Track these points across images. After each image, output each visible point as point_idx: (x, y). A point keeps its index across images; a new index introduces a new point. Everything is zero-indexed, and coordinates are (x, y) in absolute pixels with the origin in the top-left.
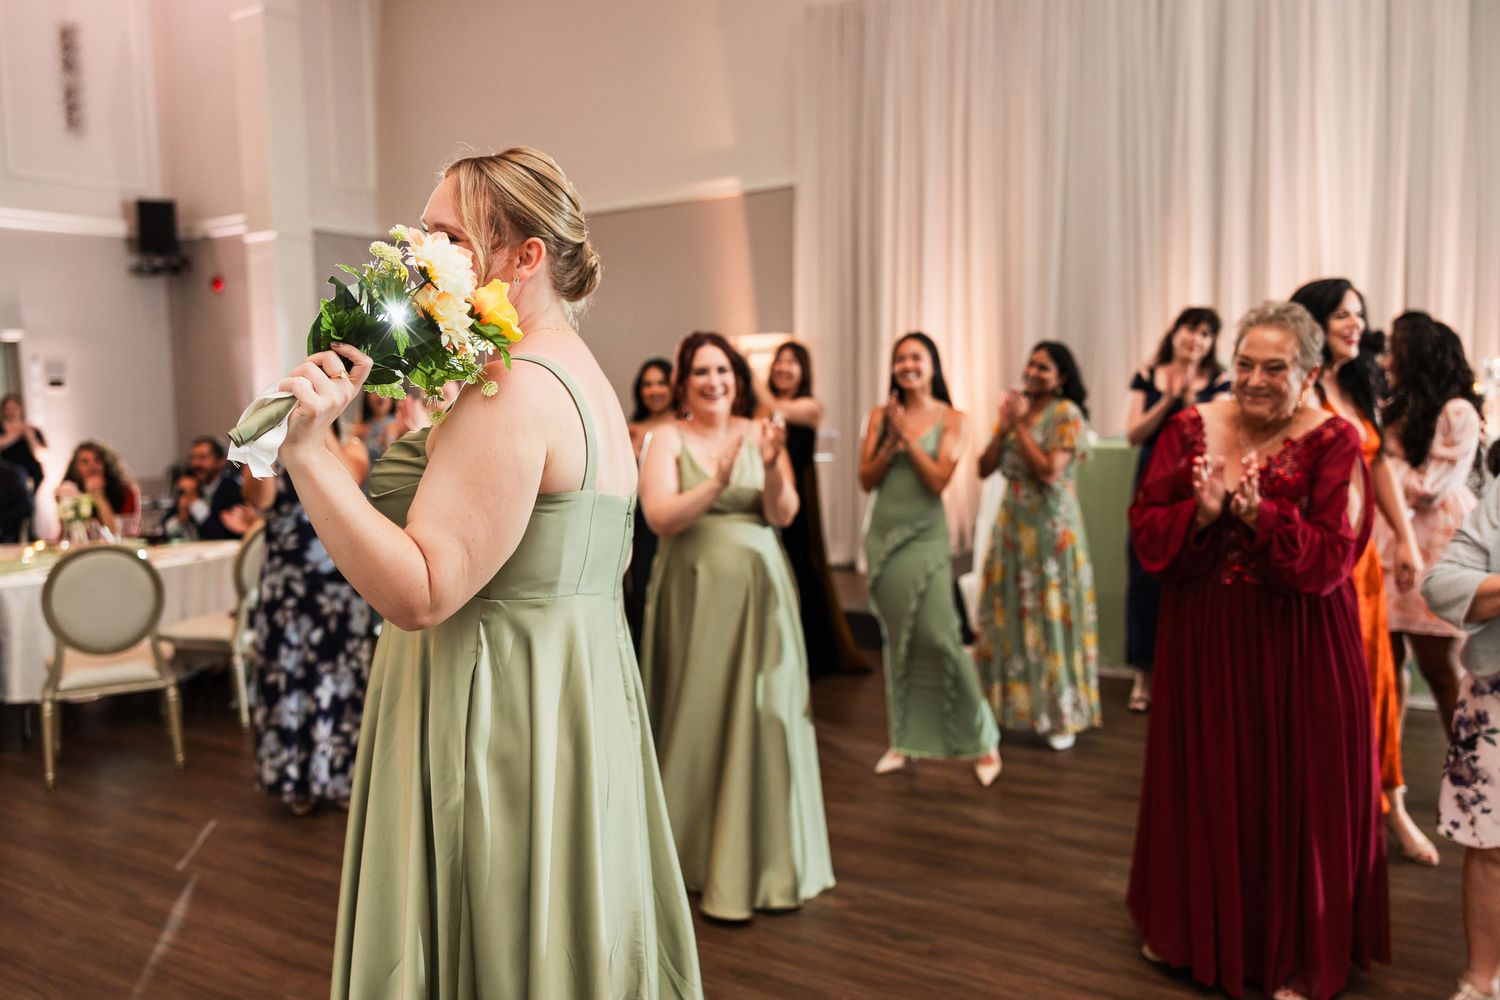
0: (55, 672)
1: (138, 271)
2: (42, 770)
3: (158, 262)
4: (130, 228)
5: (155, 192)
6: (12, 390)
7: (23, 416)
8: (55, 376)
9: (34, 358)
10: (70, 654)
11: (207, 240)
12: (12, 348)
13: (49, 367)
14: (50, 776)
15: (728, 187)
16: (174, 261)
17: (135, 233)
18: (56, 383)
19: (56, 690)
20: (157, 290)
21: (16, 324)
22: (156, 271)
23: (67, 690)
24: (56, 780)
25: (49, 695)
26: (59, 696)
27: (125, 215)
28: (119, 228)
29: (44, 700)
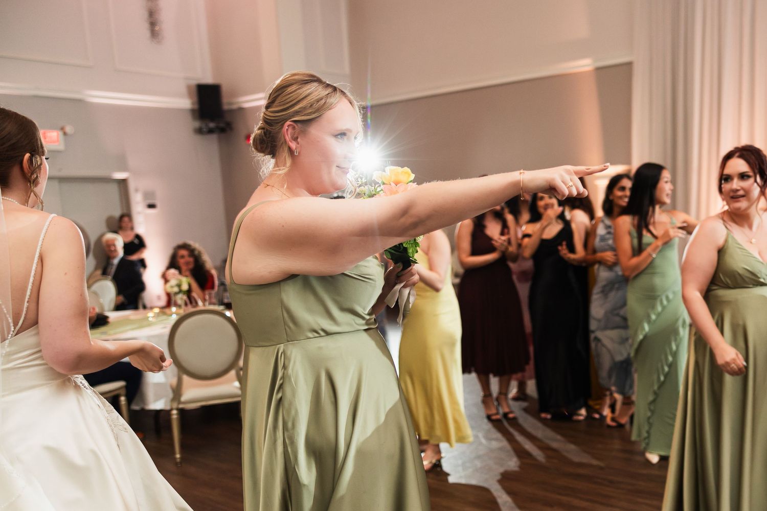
0: (177, 391)
1: (199, 131)
2: (174, 453)
3: (212, 125)
4: (193, 104)
5: (209, 80)
6: (125, 211)
7: (132, 229)
8: (151, 202)
9: (137, 190)
10: (186, 378)
11: (241, 109)
12: (123, 183)
13: (147, 195)
14: (178, 456)
15: (585, 65)
16: (222, 125)
17: (196, 107)
18: (151, 206)
19: (180, 402)
20: (211, 144)
21: (124, 169)
22: (211, 131)
23: (184, 403)
24: (181, 458)
25: (175, 405)
26: (181, 406)
27: (190, 95)
28: (186, 103)
29: (172, 410)
